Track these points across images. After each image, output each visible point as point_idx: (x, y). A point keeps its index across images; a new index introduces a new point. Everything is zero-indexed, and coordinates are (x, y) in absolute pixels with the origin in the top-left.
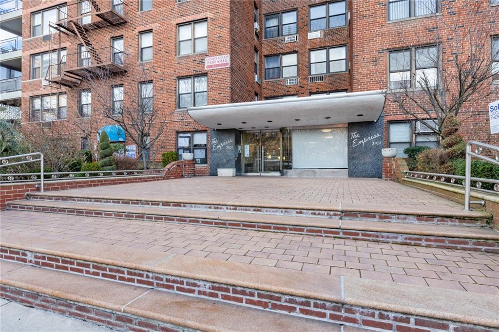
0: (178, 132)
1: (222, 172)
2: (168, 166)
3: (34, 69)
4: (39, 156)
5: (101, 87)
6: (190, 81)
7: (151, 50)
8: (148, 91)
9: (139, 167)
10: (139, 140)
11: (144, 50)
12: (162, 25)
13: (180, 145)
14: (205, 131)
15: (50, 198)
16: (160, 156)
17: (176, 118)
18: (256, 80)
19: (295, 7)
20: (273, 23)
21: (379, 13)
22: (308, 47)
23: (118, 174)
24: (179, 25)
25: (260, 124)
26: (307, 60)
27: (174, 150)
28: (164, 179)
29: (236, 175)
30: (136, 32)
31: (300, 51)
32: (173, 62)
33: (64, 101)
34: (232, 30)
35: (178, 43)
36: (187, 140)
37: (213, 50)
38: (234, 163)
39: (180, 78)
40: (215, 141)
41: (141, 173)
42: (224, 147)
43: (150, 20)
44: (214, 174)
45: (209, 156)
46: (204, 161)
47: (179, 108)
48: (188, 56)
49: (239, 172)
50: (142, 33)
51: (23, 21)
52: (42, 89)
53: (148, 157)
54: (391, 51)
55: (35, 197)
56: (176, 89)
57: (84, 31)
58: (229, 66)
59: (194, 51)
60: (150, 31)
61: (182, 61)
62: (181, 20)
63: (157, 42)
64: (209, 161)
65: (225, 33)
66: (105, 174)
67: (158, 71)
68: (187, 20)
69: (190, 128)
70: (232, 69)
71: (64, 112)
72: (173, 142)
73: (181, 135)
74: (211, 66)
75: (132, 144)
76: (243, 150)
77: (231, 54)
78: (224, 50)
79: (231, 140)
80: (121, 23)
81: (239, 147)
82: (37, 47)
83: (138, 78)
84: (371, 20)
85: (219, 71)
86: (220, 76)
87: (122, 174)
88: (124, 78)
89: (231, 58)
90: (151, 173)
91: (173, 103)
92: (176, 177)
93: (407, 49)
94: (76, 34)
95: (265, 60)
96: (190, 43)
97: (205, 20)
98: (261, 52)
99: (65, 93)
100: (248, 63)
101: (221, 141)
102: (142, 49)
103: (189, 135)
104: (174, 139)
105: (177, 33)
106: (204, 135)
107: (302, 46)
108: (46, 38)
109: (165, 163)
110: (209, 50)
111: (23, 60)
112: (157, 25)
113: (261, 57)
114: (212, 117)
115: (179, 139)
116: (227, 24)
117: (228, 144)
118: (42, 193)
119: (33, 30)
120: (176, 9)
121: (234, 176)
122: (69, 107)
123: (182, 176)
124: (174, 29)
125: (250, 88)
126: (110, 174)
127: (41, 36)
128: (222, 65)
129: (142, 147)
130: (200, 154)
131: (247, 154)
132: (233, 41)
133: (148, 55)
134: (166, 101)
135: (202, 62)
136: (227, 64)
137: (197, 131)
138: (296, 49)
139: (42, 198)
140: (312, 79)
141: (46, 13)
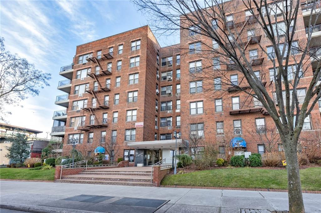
0: (124, 150)
1: (139, 165)
2: (119, 163)
3: (71, 123)
4: (86, 161)
5: (98, 132)
6: (130, 131)
7: (117, 118)
8: (115, 133)
9: (110, 163)
10: (110, 153)
11: (115, 118)
12: (122, 110)
13: (125, 155)
14: (134, 149)
15: (89, 171)
16: (117, 159)
17: (124, 145)
18: (156, 128)
19: (171, 100)
20: (164, 105)
21: (187, 112)
22: (176, 115)
23: (104, 166)
24: (127, 110)
25: (152, 148)
26: (175, 120)
27: (123, 157)
28: (118, 167)
29: (144, 166)
30: (112, 112)
31: (173, 117)
32: (124, 124)
33: (82, 136)
34: (144, 114)
35: (127, 117)
36: (128, 153)
37: (138, 120)
38: (143, 162)
39: (126, 129)
40: (137, 153)
41: (110, 165)
42: (140, 155)
43: (118, 108)
44: (136, 166)
45: (135, 159)
46: (133, 161)
47: (126, 140)
48: (130, 122)
49: (145, 165)
50: (114, 112)
51: (69, 104)
52: (74, 131)
53: (113, 159)
54: (191, 124)
55: (85, 171)
56: (125, 133)
57: (93, 110)
58: (143, 126)
59: (132, 120)
60: (117, 112)
61: (128, 123)
62: (128, 109)
63: (119, 116)
64: (135, 161)
65: (142, 114)
66: (100, 166)
67: (119, 126)
68: (130, 109)
69: (129, 148)
70: (144, 127)
71: (82, 141)
72: (123, 153)
73: (126, 151)
74: (137, 126)
75: (107, 154)
76: (147, 156)
77: (144, 122)
78: (142, 120)
79: (143, 153)
80: (107, 108)
81: (146, 156)
82: (73, 115)
83: (111, 129)
84: (185, 114)
85: (140, 128)
86: (140, 130)
87: (105, 165)
88: (106, 129)
89: (144, 123)
90: (113, 165)
91: (124, 139)
92: (122, 167)
93: (195, 124)
94: (90, 111)
95: (160, 119)
96: (131, 117)
97: (136, 109)
98: (159, 116)
99: (83, 133)
100: (152, 122)
101: (139, 153)
102: (114, 118)
103: (128, 151)
104: (123, 152)
105: (126, 113)
106: (134, 151)
107: (174, 115)
108: (78, 111)
109: (119, 162)
110: (137, 120)
111: (67, 119)
112: (120, 110)
113: (159, 118)
114: (135, 146)
115: (125, 152)
116: (143, 112)
117: (141, 155)
118: (86, 170)
119: (73, 108)
120: (127, 105)
121: (142, 167)
122: (84, 139)
123: (124, 167)
124: (125, 112)
125: (152, 132)
126: (102, 166)
127: (76, 110)
128: (141, 126)
129: (111, 156)
130: (132, 158)
131: (149, 158)
132: (145, 117)
133: (116, 120)
134: (121, 138)
135: (134, 124)
136: (142, 126)
137: (131, 150)
138: (172, 116)
139: (87, 171)
140: (177, 127)
141: (78, 102)
